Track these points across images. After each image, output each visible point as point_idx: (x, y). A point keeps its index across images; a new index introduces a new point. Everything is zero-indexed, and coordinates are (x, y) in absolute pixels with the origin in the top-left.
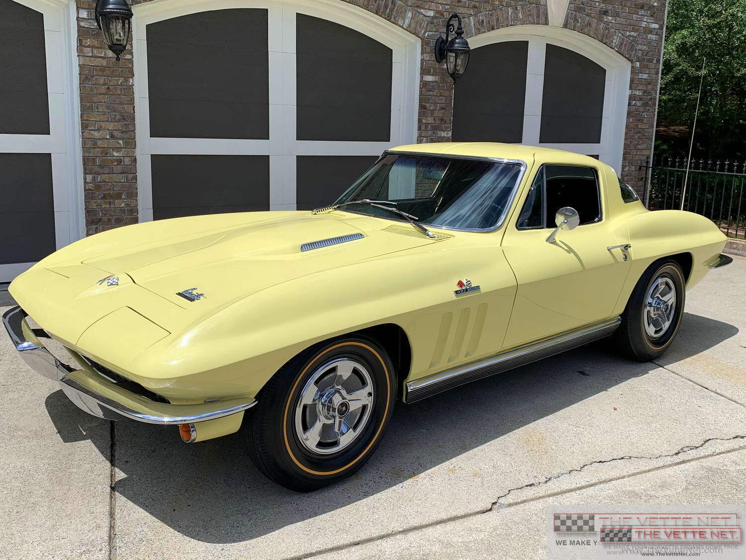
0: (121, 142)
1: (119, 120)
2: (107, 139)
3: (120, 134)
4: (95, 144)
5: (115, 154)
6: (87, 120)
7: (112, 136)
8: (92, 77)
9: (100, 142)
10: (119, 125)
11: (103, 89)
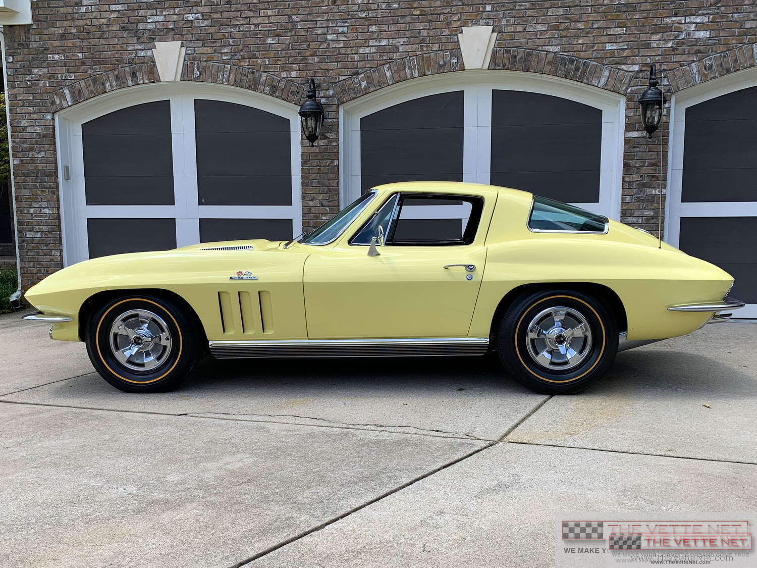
0: (328, 209)
1: (327, 193)
2: (318, 206)
3: (328, 203)
4: (310, 210)
5: (324, 218)
6: (305, 193)
7: (322, 205)
8: (309, 160)
9: (313, 209)
10: (326, 196)
11: (316, 170)
